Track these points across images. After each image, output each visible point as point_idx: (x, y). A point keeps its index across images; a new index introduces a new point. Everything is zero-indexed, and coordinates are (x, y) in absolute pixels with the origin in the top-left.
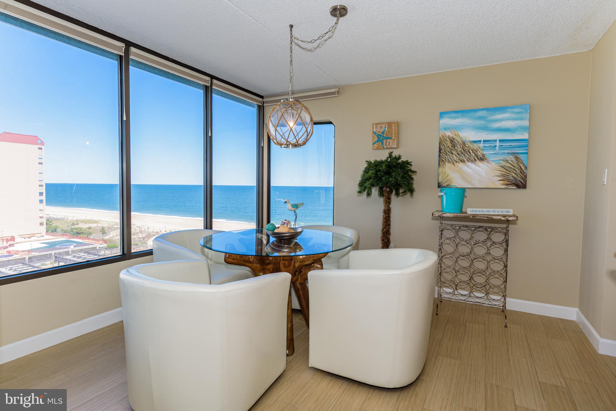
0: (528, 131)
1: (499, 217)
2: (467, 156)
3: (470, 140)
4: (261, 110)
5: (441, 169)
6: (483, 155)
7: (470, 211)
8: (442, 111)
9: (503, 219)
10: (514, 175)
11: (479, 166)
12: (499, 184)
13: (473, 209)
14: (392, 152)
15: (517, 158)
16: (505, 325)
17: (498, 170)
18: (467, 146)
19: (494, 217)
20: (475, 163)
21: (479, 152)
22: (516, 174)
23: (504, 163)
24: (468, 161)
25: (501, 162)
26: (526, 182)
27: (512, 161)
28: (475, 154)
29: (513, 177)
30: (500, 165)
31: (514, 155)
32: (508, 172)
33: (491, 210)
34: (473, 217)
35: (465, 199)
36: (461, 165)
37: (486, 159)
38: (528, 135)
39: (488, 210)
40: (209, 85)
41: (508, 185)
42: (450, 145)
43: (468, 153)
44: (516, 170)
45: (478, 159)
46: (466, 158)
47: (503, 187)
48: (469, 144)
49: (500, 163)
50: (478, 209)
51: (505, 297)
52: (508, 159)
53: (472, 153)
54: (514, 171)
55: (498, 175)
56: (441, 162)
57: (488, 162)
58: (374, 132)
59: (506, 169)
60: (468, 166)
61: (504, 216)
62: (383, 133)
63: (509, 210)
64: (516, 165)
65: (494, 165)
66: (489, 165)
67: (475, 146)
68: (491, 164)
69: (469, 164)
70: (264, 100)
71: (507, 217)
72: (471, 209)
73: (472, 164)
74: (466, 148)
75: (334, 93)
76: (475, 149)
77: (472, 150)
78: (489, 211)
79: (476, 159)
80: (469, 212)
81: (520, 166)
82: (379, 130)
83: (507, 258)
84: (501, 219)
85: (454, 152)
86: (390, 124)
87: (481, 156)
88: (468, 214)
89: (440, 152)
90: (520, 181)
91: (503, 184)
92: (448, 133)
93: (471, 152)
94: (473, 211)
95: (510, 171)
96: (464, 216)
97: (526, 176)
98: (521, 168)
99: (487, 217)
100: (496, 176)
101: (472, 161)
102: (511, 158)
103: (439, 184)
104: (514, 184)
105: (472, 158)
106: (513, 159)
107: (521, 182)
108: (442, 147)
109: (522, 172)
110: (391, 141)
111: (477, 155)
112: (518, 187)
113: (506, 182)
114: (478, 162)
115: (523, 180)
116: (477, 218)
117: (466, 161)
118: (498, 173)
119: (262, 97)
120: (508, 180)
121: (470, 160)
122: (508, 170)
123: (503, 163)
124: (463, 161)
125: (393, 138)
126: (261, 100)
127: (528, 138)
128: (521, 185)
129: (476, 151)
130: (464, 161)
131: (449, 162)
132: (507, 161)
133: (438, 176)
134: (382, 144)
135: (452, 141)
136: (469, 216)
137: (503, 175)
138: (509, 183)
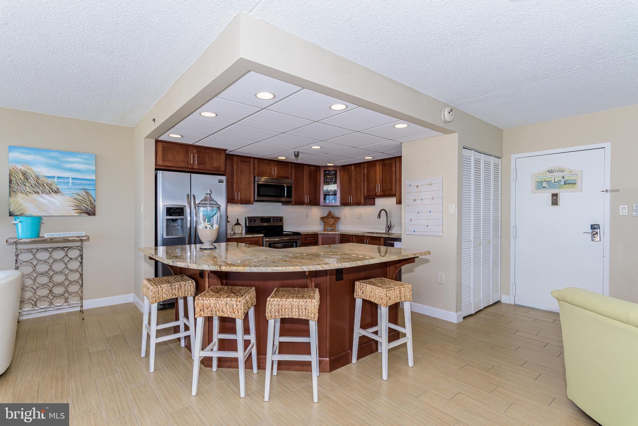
0: (95, 174)
1: (74, 238)
2: (41, 189)
3: (44, 176)
5: (12, 199)
6: (58, 189)
7: (47, 236)
8: (12, 145)
9: (77, 239)
10: (86, 206)
11: (54, 198)
12: (74, 213)
13: (50, 234)
15: (87, 193)
16: (82, 319)
17: (73, 202)
18: (41, 180)
19: (70, 239)
20: (50, 195)
21: (53, 186)
22: (87, 205)
23: (76, 196)
24: (43, 193)
25: (75, 195)
26: (95, 211)
27: (83, 195)
28: (49, 187)
29: (85, 207)
30: (74, 198)
31: (85, 190)
32: (80, 203)
33: (67, 233)
34: (51, 240)
35: (42, 225)
36: (35, 196)
37: (60, 192)
39: (65, 233)
42: (22, 177)
43: (43, 186)
44: (87, 202)
45: (53, 191)
46: (41, 190)
47: (77, 215)
48: (43, 178)
49: (73, 196)
50: (55, 233)
51: (81, 299)
52: (80, 194)
53: (46, 187)
54: (85, 203)
56: (12, 192)
57: (63, 195)
59: (79, 201)
60: (43, 197)
61: (78, 237)
63: (82, 232)
64: (87, 198)
65: (68, 198)
66: (65, 197)
67: (50, 181)
68: (65, 196)
69: (45, 195)
71: (81, 237)
72: (48, 234)
73: (47, 196)
74: (40, 181)
76: (49, 183)
77: (46, 184)
78: (65, 235)
79: (51, 191)
81: (90, 199)
83: (82, 269)
84: (75, 240)
85: (26, 184)
87: (56, 190)
88: (46, 238)
89: (10, 183)
90: (90, 210)
91: (76, 213)
92: (20, 167)
93: (45, 185)
94: (50, 235)
95: (82, 203)
96: (42, 240)
97: (95, 207)
98: (91, 201)
99: (64, 239)
100: (71, 206)
101: (47, 193)
102: (83, 193)
103: (10, 212)
104: (86, 212)
105: (47, 190)
106: (84, 193)
107: (91, 211)
108: (13, 179)
109: (92, 203)
111: (51, 189)
112: (89, 214)
113: (79, 211)
114: (52, 194)
115: (93, 209)
116: (54, 240)
118: (73, 204)
120: (81, 210)
121: (45, 192)
122: (80, 202)
124: (37, 193)
127: (95, 178)
128: (91, 213)
129: (50, 185)
130: (39, 193)
131: (22, 193)
132: (79, 195)
133: (9, 205)
135: (24, 174)
136: (46, 240)
137: (76, 206)
138: (81, 212)
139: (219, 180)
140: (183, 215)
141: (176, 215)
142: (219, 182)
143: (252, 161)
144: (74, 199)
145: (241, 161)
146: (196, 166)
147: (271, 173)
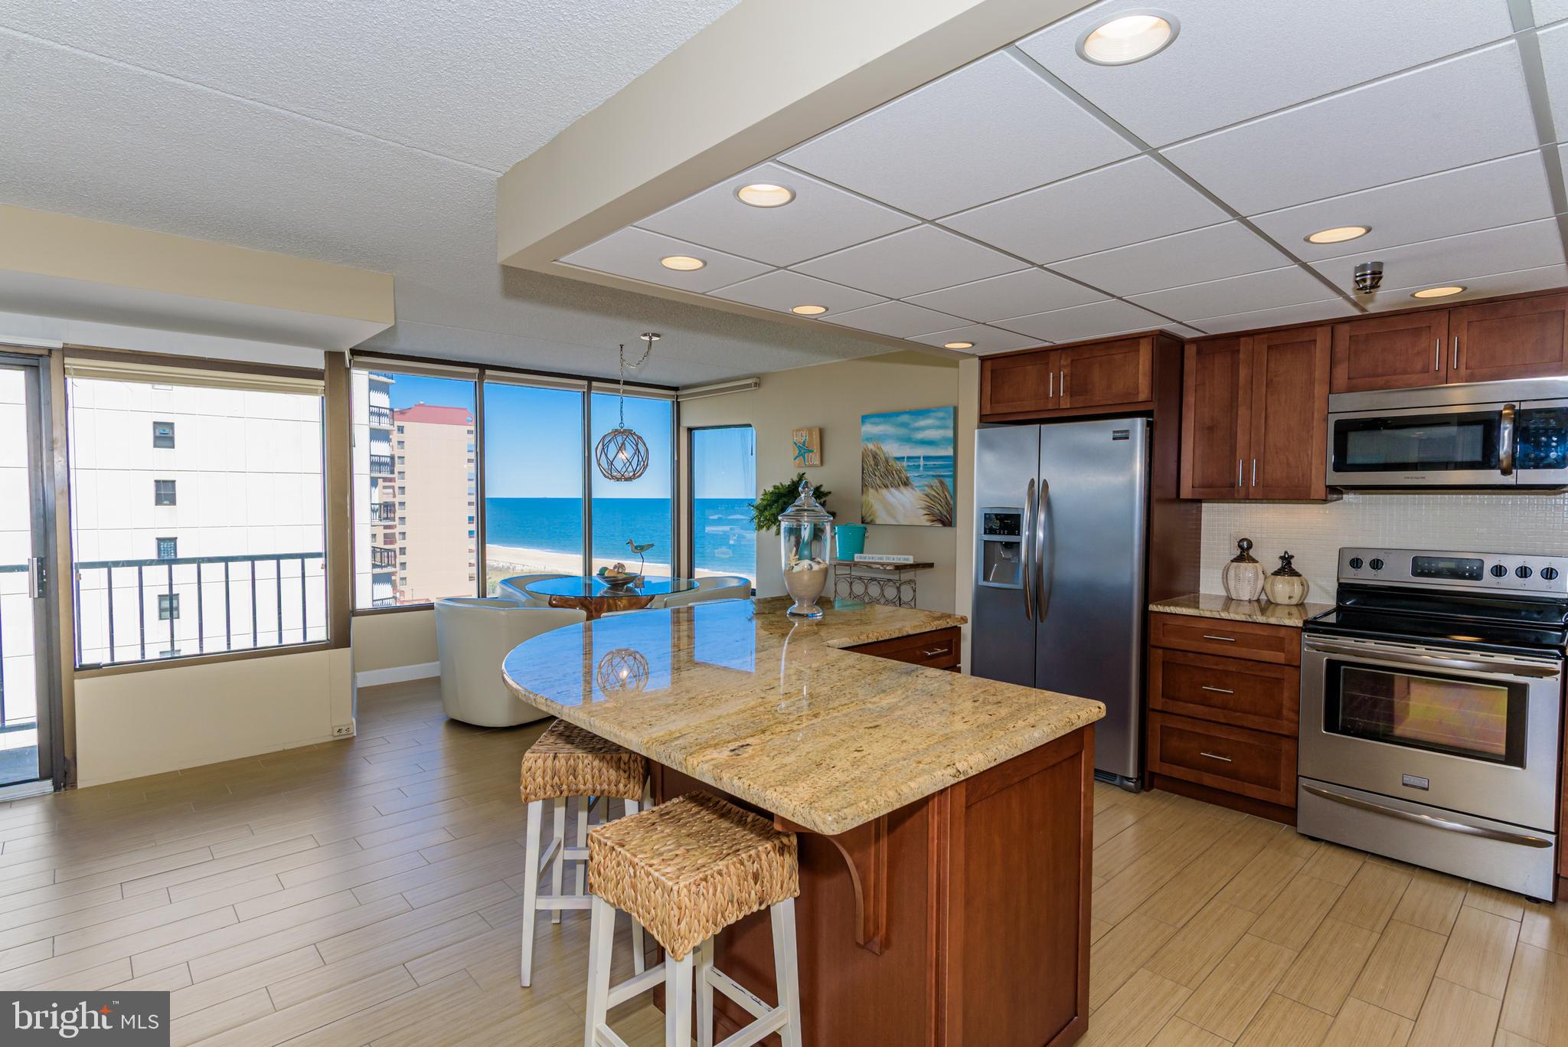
0: (952, 445)
2: (891, 479)
3: (893, 457)
4: (678, 407)
5: (864, 496)
6: (907, 478)
7: (857, 557)
8: (864, 414)
10: (939, 508)
11: (902, 493)
12: (924, 521)
14: (804, 474)
15: (942, 483)
17: (923, 500)
18: (890, 464)
20: (899, 490)
21: (903, 474)
22: (943, 506)
24: (892, 486)
25: (926, 488)
26: (953, 520)
27: (936, 487)
28: (898, 475)
29: (938, 510)
30: (925, 493)
33: (884, 556)
35: (866, 541)
36: (884, 491)
37: (910, 483)
38: (952, 450)
40: (586, 390)
41: (933, 521)
42: (872, 463)
43: (892, 475)
44: (942, 500)
45: (902, 483)
46: (890, 482)
47: (929, 524)
48: (892, 462)
49: (924, 490)
52: (932, 484)
53: (895, 476)
54: (939, 502)
55: (923, 506)
56: (864, 486)
57: (913, 489)
58: (795, 443)
59: (931, 499)
60: (891, 493)
62: (804, 442)
63: (908, 556)
64: (942, 494)
65: (918, 493)
66: (914, 493)
67: (898, 465)
68: (916, 491)
69: (893, 490)
70: (679, 393)
72: (867, 555)
73: (896, 491)
74: (889, 467)
75: (749, 386)
76: (899, 469)
77: (896, 471)
78: (881, 558)
79: (900, 483)
80: (856, 560)
81: (946, 495)
82: (799, 439)
85: (877, 473)
86: (810, 430)
87: (905, 480)
89: (863, 472)
90: (945, 516)
91: (928, 520)
92: (871, 446)
93: (894, 473)
94: (867, 557)
95: (934, 502)
97: (953, 511)
98: (948, 499)
100: (919, 508)
101: (895, 487)
102: (935, 482)
103: (862, 518)
104: (939, 520)
105: (896, 482)
106: (938, 484)
107: (947, 518)
108: (865, 466)
109: (947, 503)
110: (813, 455)
111: (900, 478)
112: (946, 524)
113: (932, 518)
114: (902, 488)
115: (951, 516)
117: (890, 486)
118: (923, 504)
119: (676, 389)
120: (933, 515)
121: (894, 484)
122: (933, 500)
123: (928, 490)
124: (886, 486)
125: (815, 451)
126: (672, 393)
127: (952, 454)
128: (949, 522)
129: (899, 472)
130: (888, 486)
131: (872, 487)
132: (932, 487)
133: (862, 508)
134: (804, 458)
135: (875, 456)
137: (928, 508)
138: (934, 518)
139: (1114, 432)
140: (1019, 534)
141: (1004, 534)
142: (1114, 439)
143: (1322, 339)
144: (926, 495)
145: (1269, 348)
146: (1065, 403)
147: (1431, 367)
